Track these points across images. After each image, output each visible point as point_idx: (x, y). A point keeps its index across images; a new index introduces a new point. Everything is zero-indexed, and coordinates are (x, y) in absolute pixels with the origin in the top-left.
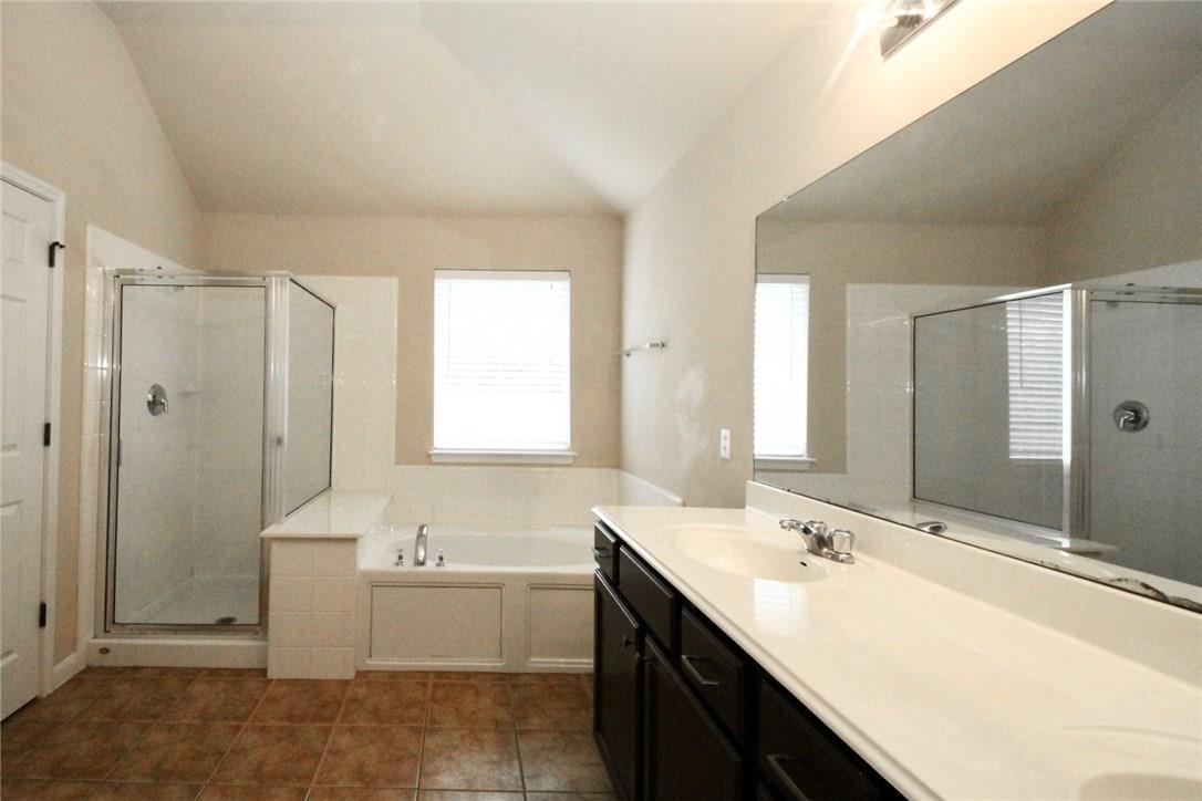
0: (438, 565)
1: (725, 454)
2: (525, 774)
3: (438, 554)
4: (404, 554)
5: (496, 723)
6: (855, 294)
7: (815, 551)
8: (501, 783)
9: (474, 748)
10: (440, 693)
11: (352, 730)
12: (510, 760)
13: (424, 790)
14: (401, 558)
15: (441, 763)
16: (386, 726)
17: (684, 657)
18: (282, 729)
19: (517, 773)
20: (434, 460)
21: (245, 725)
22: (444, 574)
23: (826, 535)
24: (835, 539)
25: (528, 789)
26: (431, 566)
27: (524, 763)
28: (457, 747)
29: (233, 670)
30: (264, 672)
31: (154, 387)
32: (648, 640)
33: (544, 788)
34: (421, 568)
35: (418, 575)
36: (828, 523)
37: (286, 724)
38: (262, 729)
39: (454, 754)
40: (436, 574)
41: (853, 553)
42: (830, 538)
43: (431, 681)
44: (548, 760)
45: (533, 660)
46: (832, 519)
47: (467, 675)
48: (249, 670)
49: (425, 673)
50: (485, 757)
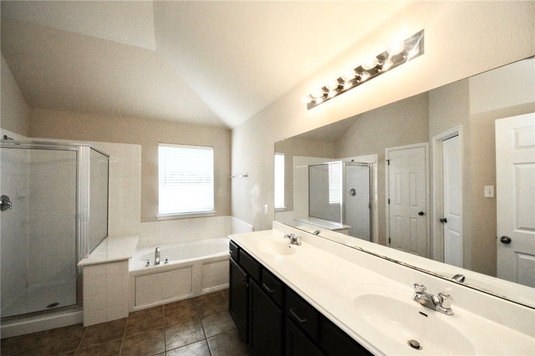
0: (165, 263)
1: (266, 212)
2: (206, 332)
3: (165, 258)
4: (150, 261)
5: (193, 318)
6: (295, 158)
7: (292, 243)
8: (197, 339)
9: (185, 329)
10: (169, 312)
11: (132, 338)
12: (199, 329)
13: (168, 351)
14: (148, 263)
15: (173, 338)
16: (147, 331)
17: (264, 284)
18: (96, 347)
19: (202, 333)
20: (159, 219)
21: (76, 350)
22: (168, 266)
23: (295, 238)
24: (297, 239)
25: (207, 337)
26: (162, 264)
27: (205, 329)
28: (179, 331)
29: (63, 328)
30: (81, 324)
31: (2, 197)
32: (251, 279)
33: (213, 335)
34: (158, 266)
35: (157, 268)
36: (295, 234)
37: (98, 344)
38: (87, 350)
39: (178, 334)
40: (165, 267)
41: (302, 242)
42: (296, 239)
43: (164, 308)
44: (213, 325)
45: (204, 290)
46: (296, 233)
47: (178, 302)
48: (73, 325)
49: (161, 306)
50: (190, 332)
